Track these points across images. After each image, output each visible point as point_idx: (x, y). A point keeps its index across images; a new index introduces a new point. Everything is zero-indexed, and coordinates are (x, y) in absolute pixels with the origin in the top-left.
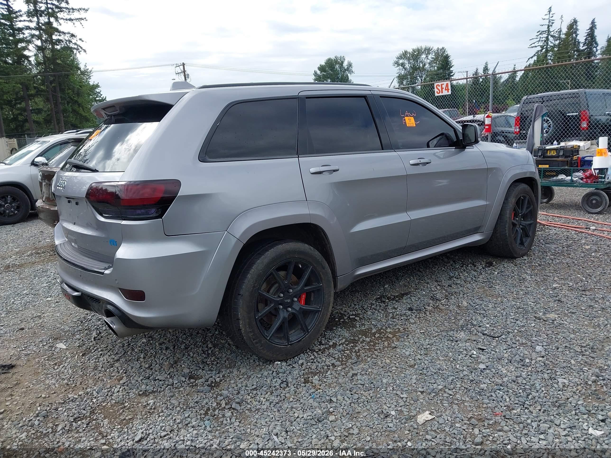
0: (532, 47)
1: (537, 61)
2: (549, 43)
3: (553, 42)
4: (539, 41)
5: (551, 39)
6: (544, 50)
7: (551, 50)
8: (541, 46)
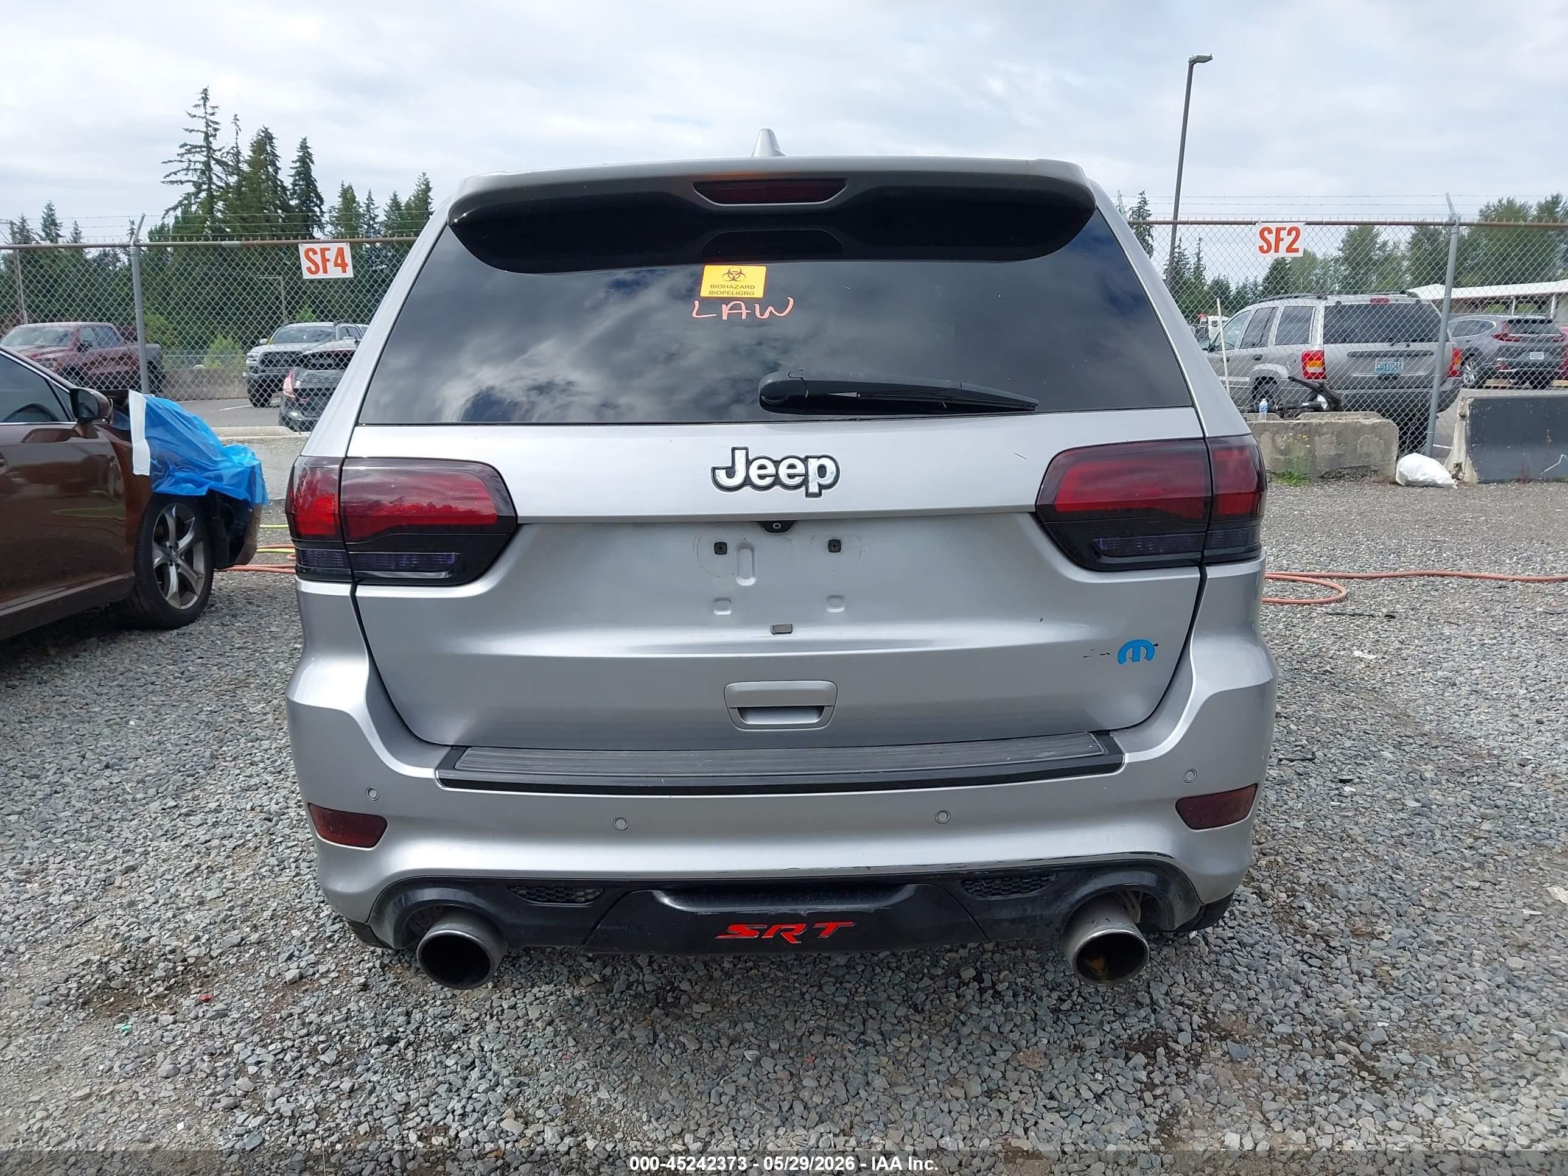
0: (172, 182)
1: (184, 218)
2: (214, 178)
3: (223, 176)
4: (188, 169)
5: (216, 168)
6: (203, 195)
7: (220, 196)
8: (195, 183)
